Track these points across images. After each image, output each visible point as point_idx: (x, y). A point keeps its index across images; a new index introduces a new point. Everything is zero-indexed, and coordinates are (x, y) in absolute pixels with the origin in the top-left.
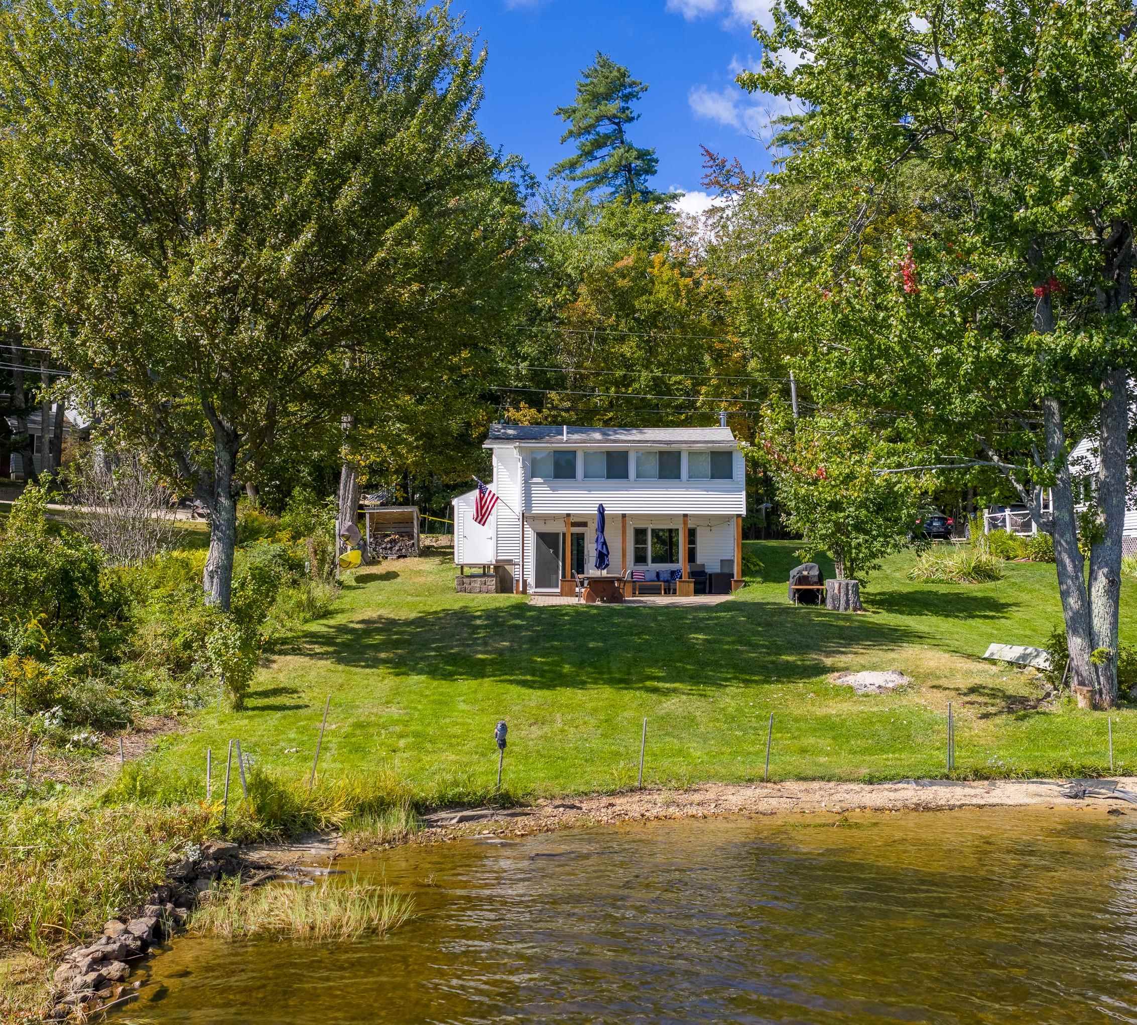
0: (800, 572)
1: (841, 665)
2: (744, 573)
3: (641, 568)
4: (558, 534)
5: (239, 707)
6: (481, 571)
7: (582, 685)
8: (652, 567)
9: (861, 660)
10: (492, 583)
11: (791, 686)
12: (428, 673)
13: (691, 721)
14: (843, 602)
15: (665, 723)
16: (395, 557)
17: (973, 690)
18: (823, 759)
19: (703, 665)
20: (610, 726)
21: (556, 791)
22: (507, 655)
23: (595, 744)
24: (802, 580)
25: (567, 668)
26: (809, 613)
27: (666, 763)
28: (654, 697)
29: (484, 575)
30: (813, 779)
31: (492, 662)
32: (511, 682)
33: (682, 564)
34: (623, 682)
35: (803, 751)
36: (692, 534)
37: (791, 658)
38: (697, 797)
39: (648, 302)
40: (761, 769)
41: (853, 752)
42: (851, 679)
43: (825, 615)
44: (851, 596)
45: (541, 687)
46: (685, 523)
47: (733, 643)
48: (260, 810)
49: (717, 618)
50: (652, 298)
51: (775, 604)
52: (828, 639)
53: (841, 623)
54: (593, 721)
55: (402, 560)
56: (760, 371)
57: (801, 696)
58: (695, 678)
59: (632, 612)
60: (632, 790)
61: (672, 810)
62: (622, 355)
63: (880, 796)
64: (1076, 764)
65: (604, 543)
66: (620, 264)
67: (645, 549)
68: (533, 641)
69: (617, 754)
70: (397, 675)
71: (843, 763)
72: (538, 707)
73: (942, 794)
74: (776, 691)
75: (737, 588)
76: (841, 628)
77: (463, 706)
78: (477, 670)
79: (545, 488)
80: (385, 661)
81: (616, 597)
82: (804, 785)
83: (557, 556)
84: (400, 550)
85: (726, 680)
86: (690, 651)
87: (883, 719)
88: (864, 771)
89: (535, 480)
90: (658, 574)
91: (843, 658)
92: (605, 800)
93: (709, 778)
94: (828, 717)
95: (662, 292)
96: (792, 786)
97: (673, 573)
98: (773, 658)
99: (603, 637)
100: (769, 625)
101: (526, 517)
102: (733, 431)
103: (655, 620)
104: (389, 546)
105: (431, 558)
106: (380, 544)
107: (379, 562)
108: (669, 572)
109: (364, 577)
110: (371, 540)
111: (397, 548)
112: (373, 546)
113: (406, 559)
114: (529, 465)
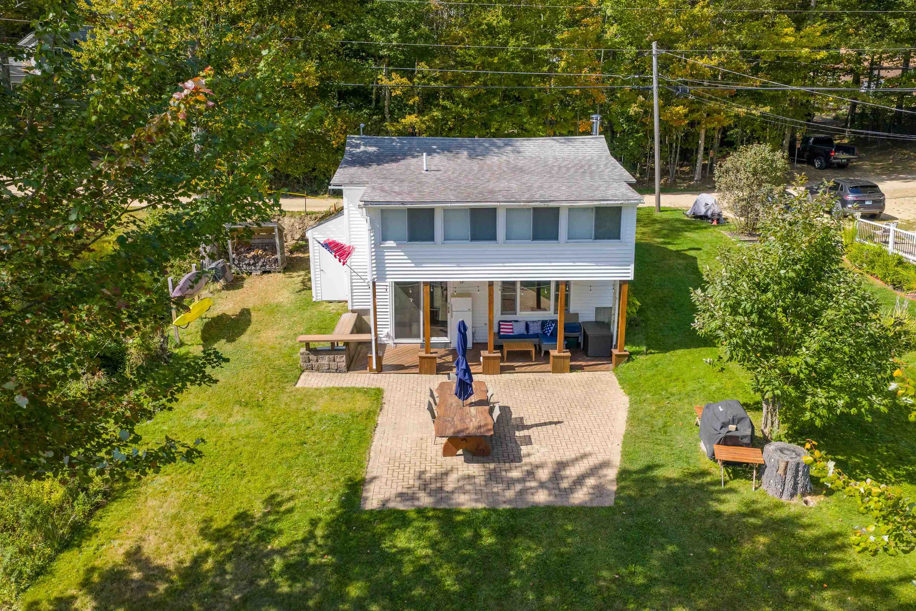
3: (509, 317)
6: (328, 346)
8: (521, 316)
14: (788, 486)
16: (259, 273)
33: (553, 314)
44: (800, 478)
55: (265, 276)
75: (619, 362)
79: (399, 253)
83: (418, 306)
84: (263, 265)
89: (387, 244)
90: (527, 325)
101: (378, 286)
104: (252, 262)
105: (295, 274)
106: (243, 260)
107: (243, 279)
108: (540, 323)
109: (214, 325)
110: (234, 256)
111: (260, 264)
112: (236, 262)
113: (270, 275)
114: (378, 226)
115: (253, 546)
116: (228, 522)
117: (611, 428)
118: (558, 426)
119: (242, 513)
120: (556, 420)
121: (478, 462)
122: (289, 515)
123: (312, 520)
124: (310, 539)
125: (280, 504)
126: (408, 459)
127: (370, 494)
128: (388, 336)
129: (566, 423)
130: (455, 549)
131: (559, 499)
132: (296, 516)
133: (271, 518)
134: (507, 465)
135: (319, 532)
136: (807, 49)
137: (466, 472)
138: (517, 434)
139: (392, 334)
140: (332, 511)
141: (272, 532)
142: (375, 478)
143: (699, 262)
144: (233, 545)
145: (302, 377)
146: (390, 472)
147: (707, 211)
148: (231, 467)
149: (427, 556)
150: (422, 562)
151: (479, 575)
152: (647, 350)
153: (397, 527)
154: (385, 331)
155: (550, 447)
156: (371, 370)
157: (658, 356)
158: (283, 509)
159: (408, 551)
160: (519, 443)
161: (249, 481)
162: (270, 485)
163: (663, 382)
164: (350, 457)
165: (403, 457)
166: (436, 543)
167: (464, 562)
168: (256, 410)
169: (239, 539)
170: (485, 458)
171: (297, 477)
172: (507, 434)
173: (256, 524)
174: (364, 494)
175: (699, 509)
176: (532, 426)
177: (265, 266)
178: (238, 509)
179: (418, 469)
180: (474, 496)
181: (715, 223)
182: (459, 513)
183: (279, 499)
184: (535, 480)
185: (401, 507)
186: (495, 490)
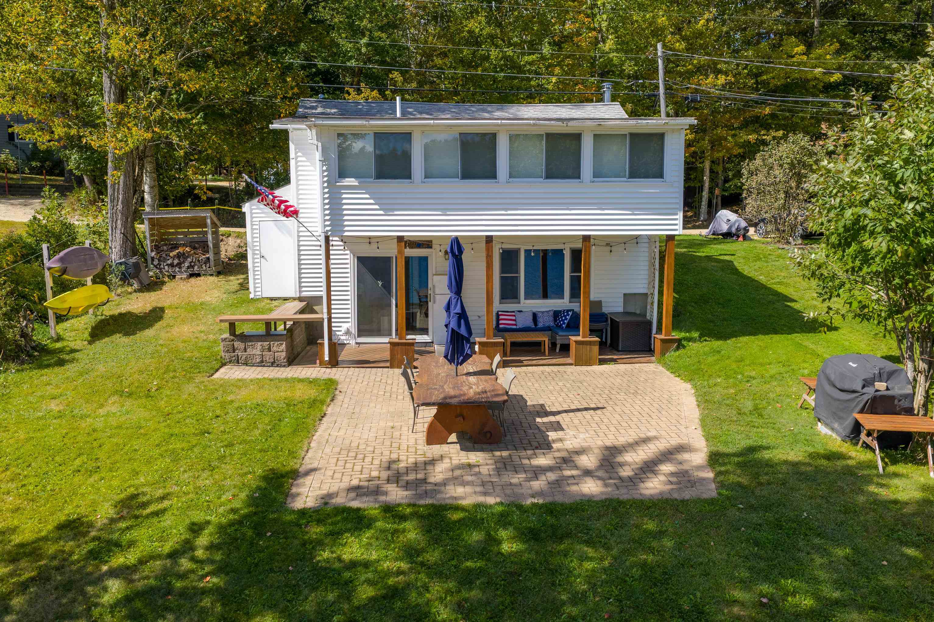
3: (511, 306)
4: (389, 258)
6: (262, 330)
8: (528, 306)
10: (281, 348)
16: (184, 276)
55: (193, 280)
56: (617, 50)
83: (389, 292)
84: (191, 266)
89: (347, 181)
90: (535, 316)
97: (556, 314)
102: (623, 105)
104: (176, 261)
105: (232, 278)
106: (165, 260)
107: (163, 283)
108: (551, 313)
109: (111, 321)
110: (153, 254)
111: (187, 264)
112: (156, 262)
113: (199, 278)
114: (334, 156)
115: (74, 568)
116: (43, 534)
117: (678, 413)
118: (599, 412)
119: (74, 521)
120: (593, 406)
121: (482, 450)
122: (155, 520)
123: (193, 524)
124: (184, 552)
125: (144, 505)
126: (370, 449)
127: (301, 490)
128: (348, 332)
129: (609, 408)
130: (454, 562)
131: (623, 491)
132: (167, 521)
133: (123, 525)
134: (530, 452)
135: (203, 540)
136: (820, 69)
137: (464, 461)
138: (538, 420)
139: (354, 331)
140: (233, 511)
141: (118, 544)
142: (314, 470)
143: (736, 263)
144: (40, 567)
145: (222, 370)
146: (341, 463)
147: (730, 227)
148: (78, 462)
149: (400, 572)
150: (391, 581)
151: (502, 603)
152: (700, 337)
153: (347, 530)
154: (345, 326)
155: (592, 432)
156: (322, 364)
157: (717, 344)
158: (148, 511)
159: (366, 565)
160: (544, 429)
161: (102, 479)
162: (136, 482)
163: (734, 366)
164: (276, 447)
165: (362, 447)
166: (419, 552)
167: (471, 583)
168: (144, 400)
169: (54, 557)
170: (492, 447)
171: (185, 471)
172: (524, 421)
173: (93, 534)
174: (294, 490)
175: (861, 499)
176: (559, 413)
177: (193, 267)
178: (68, 515)
179: (385, 459)
180: (478, 489)
181: (741, 239)
182: (457, 508)
183: (145, 499)
184: (576, 467)
185: (355, 504)
186: (514, 481)
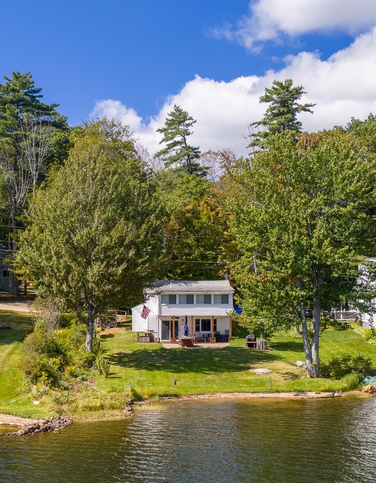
0: (249, 337)
1: (255, 367)
2: (233, 335)
3: (198, 333)
4: (169, 321)
5: (107, 377)
6: (144, 335)
7: (187, 372)
8: (202, 332)
9: (261, 365)
10: (148, 339)
11: (240, 372)
12: (146, 369)
13: (214, 380)
14: (261, 347)
15: (208, 381)
16: (109, 327)
17: (286, 373)
18: (243, 388)
19: (218, 367)
20: (195, 382)
21: (186, 394)
22: (165, 364)
23: (192, 385)
24: (249, 340)
25: (182, 368)
26: (250, 351)
27: (208, 389)
28: (205, 375)
29: (146, 336)
30: (240, 392)
31: (162, 367)
32: (168, 371)
33: (212, 332)
34: (197, 371)
35: (240, 387)
36: (215, 321)
37: (241, 365)
38: (215, 396)
39: (198, 223)
40: (229, 390)
41: (251, 387)
42: (255, 371)
43: (254, 352)
44: (264, 345)
45: (176, 373)
46: (213, 318)
47: (226, 361)
48: (133, 395)
49: (222, 353)
50: (200, 221)
51: (241, 347)
52: (253, 359)
53: (259, 354)
54: (191, 381)
55: (111, 329)
57: (242, 375)
58: (215, 371)
59: (196, 351)
60: (202, 394)
61: (210, 398)
62: (188, 243)
63: (255, 395)
64: (298, 389)
65: (187, 328)
66: (187, 208)
67: (199, 326)
68: (170, 360)
69: (198, 387)
70: (138, 370)
71: (247, 389)
72: (177, 377)
73: (268, 395)
74: (236, 374)
75: (230, 340)
76: (258, 356)
77: (159, 377)
78: (158, 368)
79: (166, 307)
80: (133, 366)
81: (192, 345)
82: (238, 393)
83: (169, 329)
84: (111, 325)
85: (224, 371)
86: (214, 363)
87: (259, 380)
88: (252, 391)
89: (163, 304)
90: (203, 335)
91: (256, 365)
92: (196, 396)
93: (218, 392)
94: (247, 380)
95: (204, 219)
96: (236, 394)
97: (209, 335)
98: (236, 365)
99: (190, 359)
100: (237, 355)
101: (160, 316)
103: (204, 353)
104: (107, 323)
106: (104, 323)
107: (104, 329)
108: (207, 335)
113: (113, 328)
114: (160, 299)
156: (157, 342)
